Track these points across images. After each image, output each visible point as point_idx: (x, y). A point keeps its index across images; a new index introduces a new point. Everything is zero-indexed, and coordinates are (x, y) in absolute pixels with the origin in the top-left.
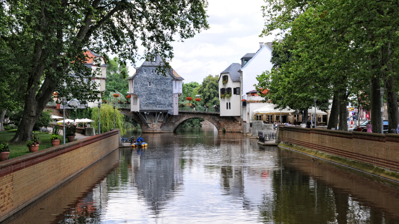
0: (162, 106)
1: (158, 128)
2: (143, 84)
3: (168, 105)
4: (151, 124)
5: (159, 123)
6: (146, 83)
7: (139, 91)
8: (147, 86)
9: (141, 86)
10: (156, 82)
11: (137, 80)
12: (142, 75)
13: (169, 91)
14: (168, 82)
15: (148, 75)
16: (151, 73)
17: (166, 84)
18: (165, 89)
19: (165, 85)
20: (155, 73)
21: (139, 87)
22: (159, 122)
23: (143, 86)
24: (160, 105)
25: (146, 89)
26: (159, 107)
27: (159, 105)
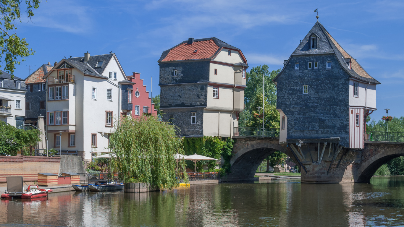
0: (328, 131)
1: (324, 173)
2: (294, 90)
3: (338, 128)
4: (311, 166)
5: (326, 163)
6: (298, 88)
7: (287, 103)
8: (302, 93)
9: (289, 94)
10: (317, 86)
11: (283, 83)
12: (292, 72)
13: (341, 101)
14: (338, 85)
15: (302, 72)
16: (307, 69)
17: (335, 87)
18: (334, 98)
19: (333, 89)
20: (315, 68)
21: (286, 95)
22: (326, 161)
23: (293, 94)
24: (324, 128)
25: (298, 99)
26: (322, 133)
27: (322, 130)
